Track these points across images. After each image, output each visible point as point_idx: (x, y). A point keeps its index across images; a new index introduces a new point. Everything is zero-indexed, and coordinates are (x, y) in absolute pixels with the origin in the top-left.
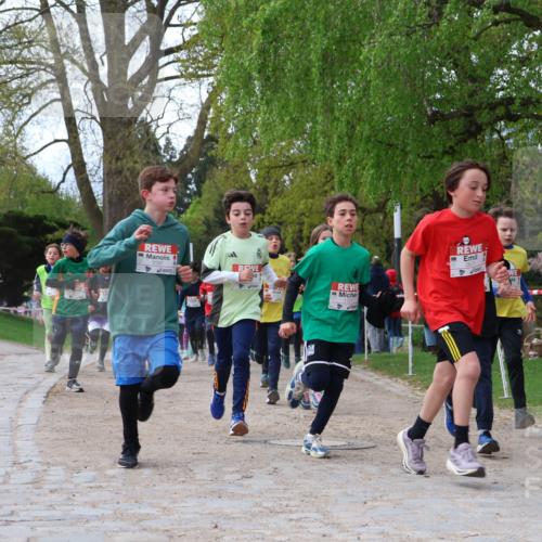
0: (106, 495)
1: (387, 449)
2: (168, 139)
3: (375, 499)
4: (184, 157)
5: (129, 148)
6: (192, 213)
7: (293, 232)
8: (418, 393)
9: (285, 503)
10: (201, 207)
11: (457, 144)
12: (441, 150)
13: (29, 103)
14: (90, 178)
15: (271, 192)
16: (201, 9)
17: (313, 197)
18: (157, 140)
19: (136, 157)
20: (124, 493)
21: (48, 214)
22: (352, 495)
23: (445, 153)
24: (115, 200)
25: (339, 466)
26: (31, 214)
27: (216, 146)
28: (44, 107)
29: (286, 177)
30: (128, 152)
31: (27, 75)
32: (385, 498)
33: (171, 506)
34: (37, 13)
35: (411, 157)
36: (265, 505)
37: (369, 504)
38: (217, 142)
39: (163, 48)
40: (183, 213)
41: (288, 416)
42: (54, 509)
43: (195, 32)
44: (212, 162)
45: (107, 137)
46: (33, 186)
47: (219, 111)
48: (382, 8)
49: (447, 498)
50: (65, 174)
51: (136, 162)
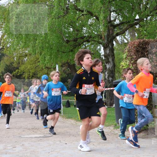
3: (52, 151)
7: (28, 75)
8: (64, 120)
11: (73, 49)
12: (68, 51)
15: (21, 63)
17: (32, 64)
22: (45, 151)
25: (41, 142)
29: (25, 59)
32: (55, 151)
37: (50, 153)
38: (4, 49)
41: (27, 128)
44: (3, 55)
49: (73, 150)
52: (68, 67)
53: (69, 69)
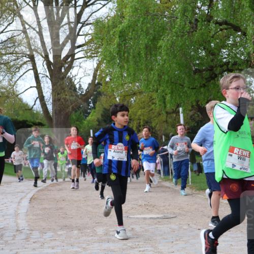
0: (57, 243)
1: (181, 218)
2: (80, 84)
3: (177, 240)
4: (87, 92)
5: (63, 89)
6: (92, 116)
7: (137, 123)
8: (194, 192)
9: (137, 244)
10: (95, 114)
11: (206, 82)
12: (199, 86)
13: (19, 71)
14: (46, 103)
16: (92, 28)
17: (144, 108)
18: (75, 85)
19: (66, 93)
20: (66, 242)
21: (28, 119)
22: (167, 239)
23: (201, 87)
24: (57, 112)
25: (160, 226)
26: (21, 120)
27: (101, 87)
28: (25, 72)
29: (132, 99)
30: (63, 91)
31: (18, 59)
32: (181, 240)
33: (87, 247)
34: (21, 32)
35: (186, 89)
36: (128, 245)
37: (174, 242)
38: (102, 85)
39: (76, 45)
40: (87, 116)
41: (137, 205)
42: (35, 250)
43: (91, 38)
44: (100, 94)
45: (54, 84)
46: (22, 107)
47: (102, 71)
48: (171, 25)
50: (35, 102)
51: (66, 95)
52: (198, 111)
53: (199, 113)
